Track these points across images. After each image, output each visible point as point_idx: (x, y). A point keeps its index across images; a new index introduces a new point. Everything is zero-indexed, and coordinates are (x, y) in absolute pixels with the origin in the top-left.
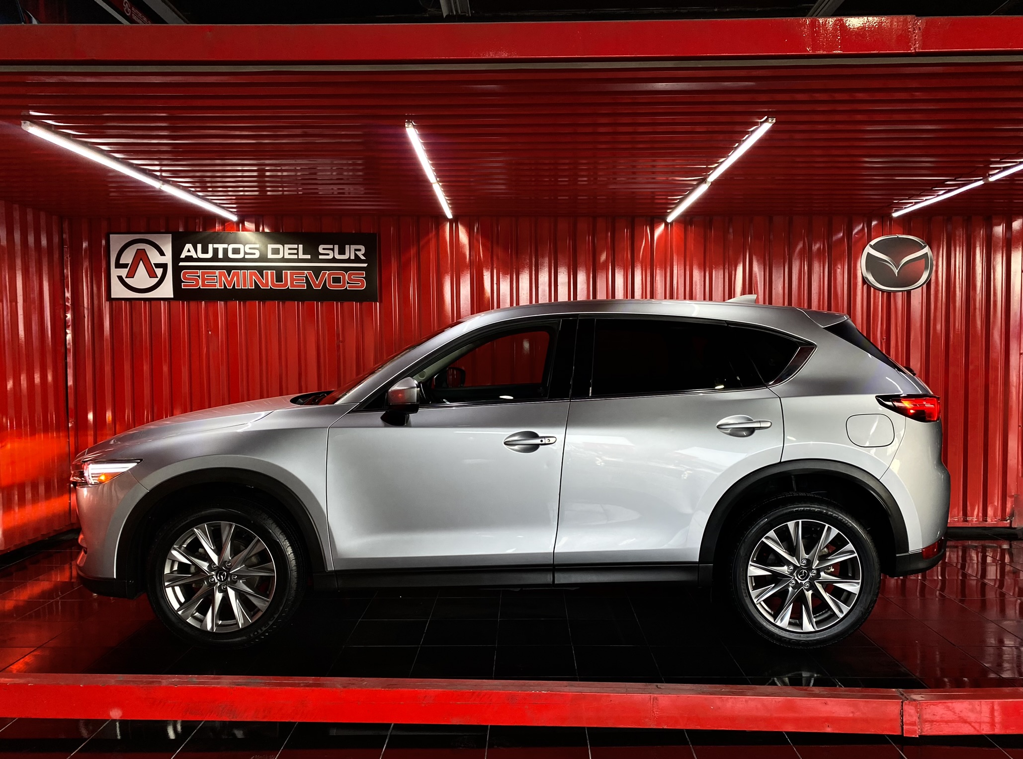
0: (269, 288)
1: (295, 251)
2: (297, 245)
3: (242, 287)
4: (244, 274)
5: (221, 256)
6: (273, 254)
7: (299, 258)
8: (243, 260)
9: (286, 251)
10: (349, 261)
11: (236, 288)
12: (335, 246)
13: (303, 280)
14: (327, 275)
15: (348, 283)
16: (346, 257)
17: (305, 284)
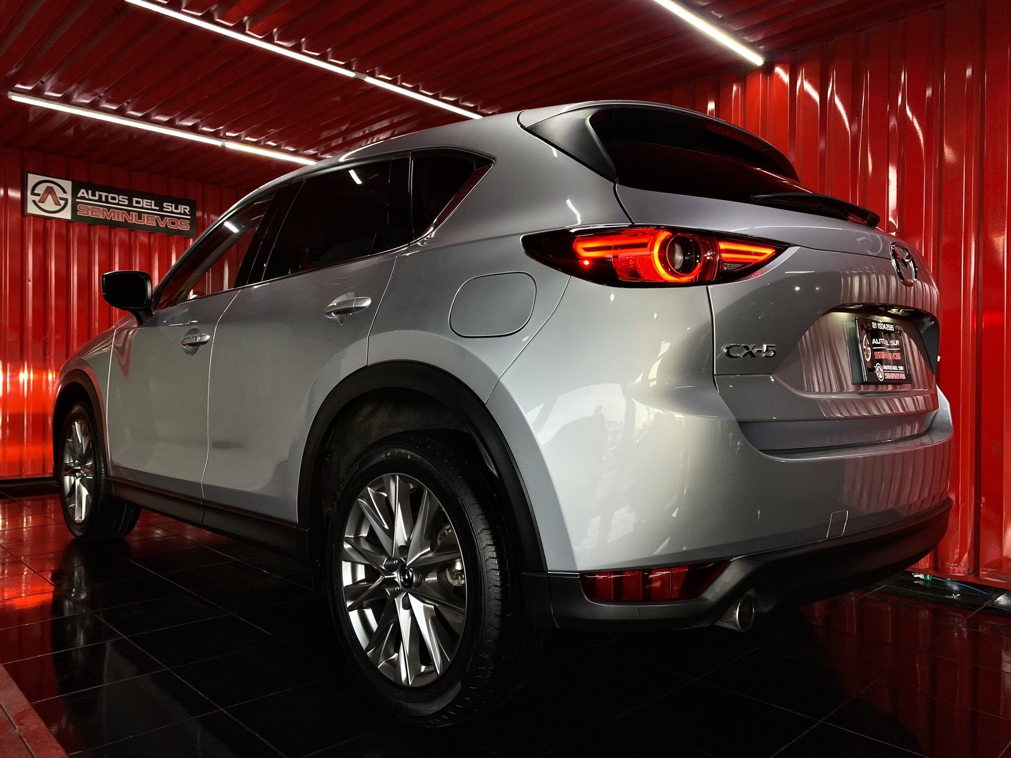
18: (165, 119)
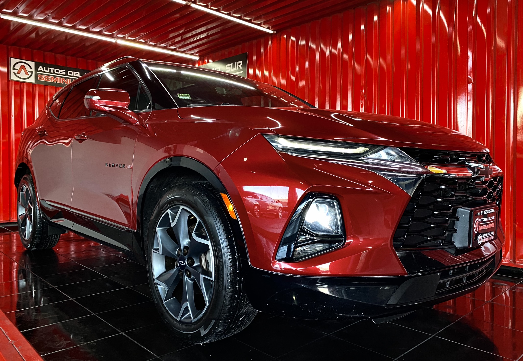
4: (60, 79)
5: (52, 72)
18: (84, 28)
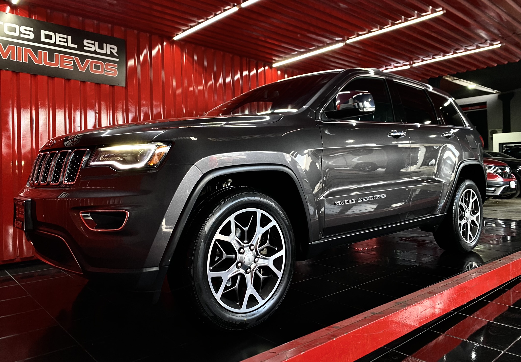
0: (42, 64)
1: (65, 40)
2: (66, 36)
3: (16, 59)
4: (20, 50)
6: (45, 38)
7: (68, 46)
8: (19, 38)
9: (57, 38)
10: (106, 55)
11: (11, 60)
12: (96, 42)
13: (71, 63)
14: (90, 62)
15: (105, 70)
16: (104, 52)
17: (73, 66)
